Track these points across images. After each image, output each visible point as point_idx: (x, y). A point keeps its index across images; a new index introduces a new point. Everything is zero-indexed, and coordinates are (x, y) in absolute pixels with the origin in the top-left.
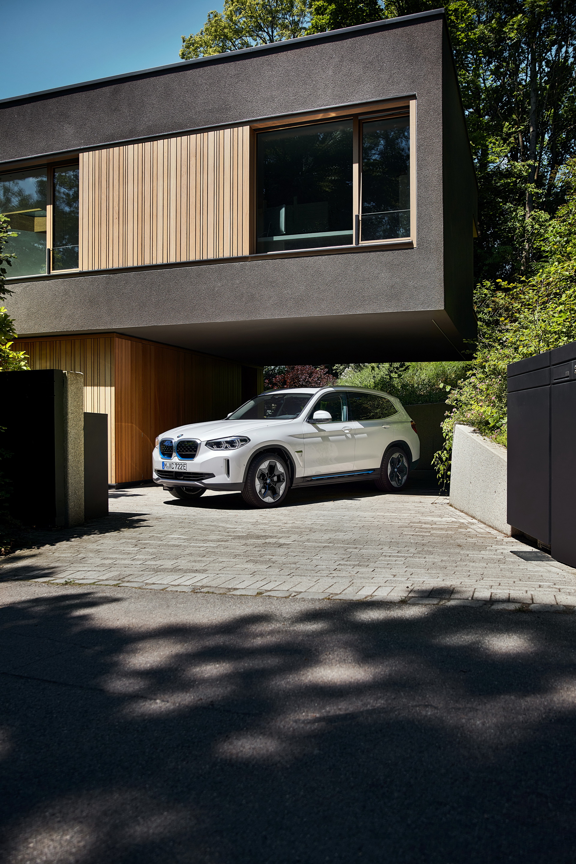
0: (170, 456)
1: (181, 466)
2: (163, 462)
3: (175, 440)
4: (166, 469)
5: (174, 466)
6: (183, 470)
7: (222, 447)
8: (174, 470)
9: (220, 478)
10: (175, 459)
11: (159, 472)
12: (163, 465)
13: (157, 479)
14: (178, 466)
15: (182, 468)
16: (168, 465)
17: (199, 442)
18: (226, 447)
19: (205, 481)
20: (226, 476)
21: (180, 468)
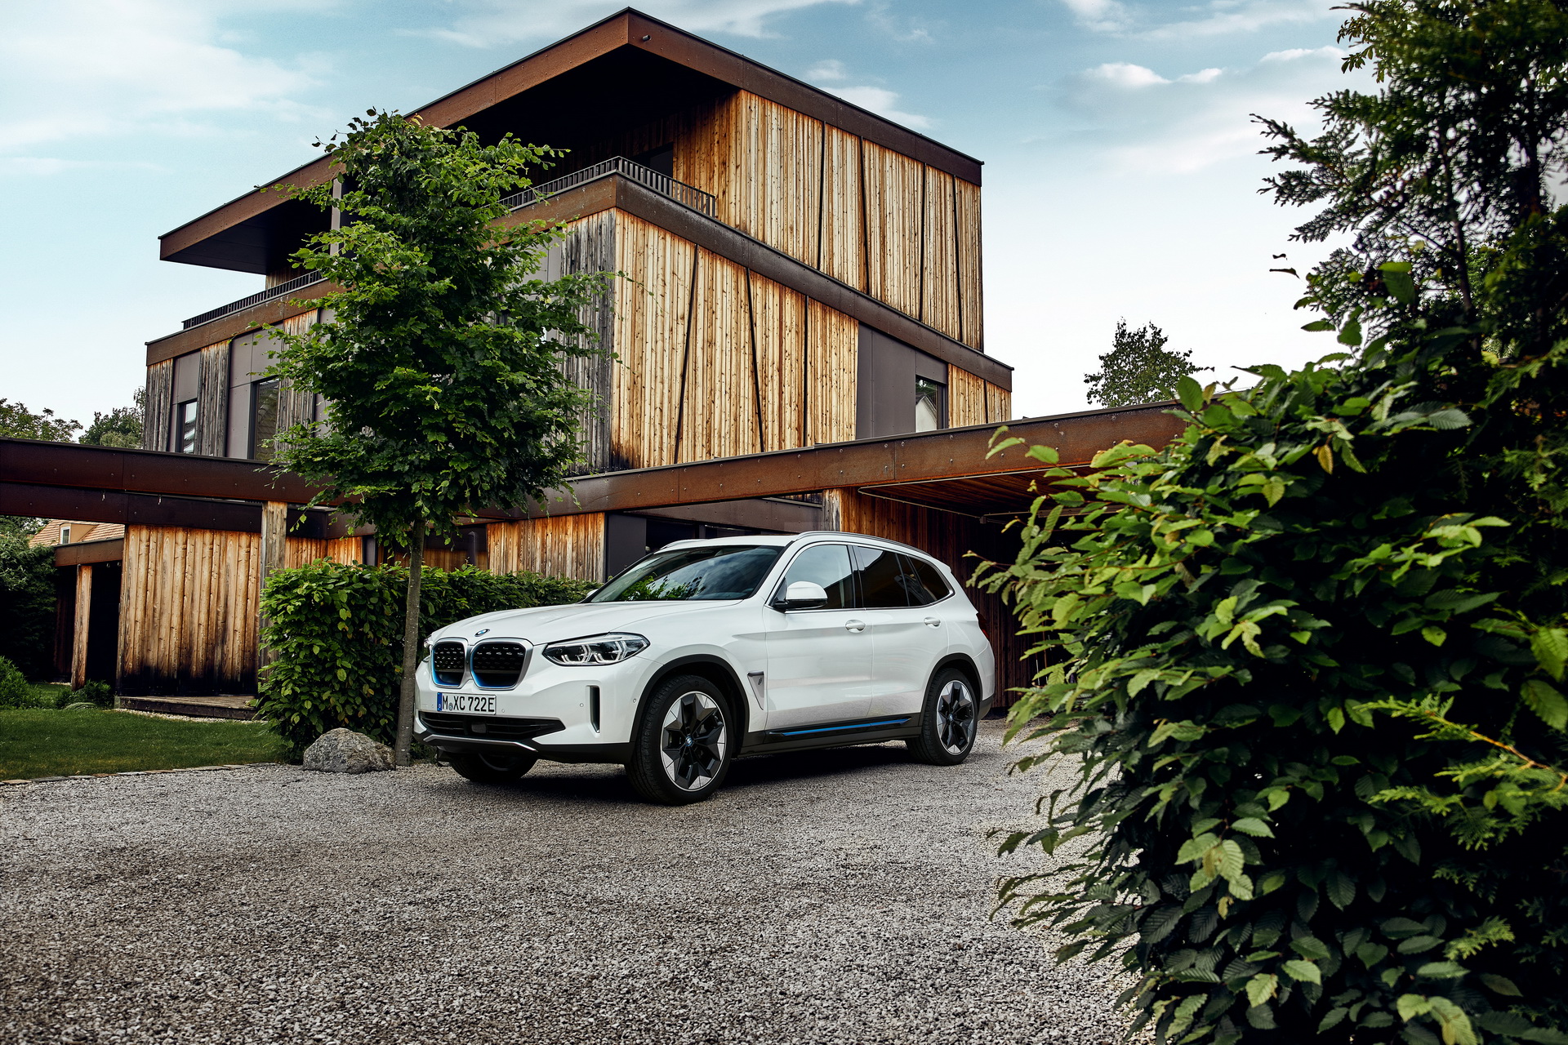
0: (456, 679)
1: (482, 703)
2: (440, 695)
3: (470, 644)
4: (445, 710)
5: (466, 703)
6: (487, 713)
7: (581, 658)
8: (466, 711)
9: (578, 732)
10: (470, 686)
11: (427, 717)
12: (439, 701)
13: (425, 734)
14: (475, 703)
15: (486, 708)
16: (451, 700)
17: (527, 646)
18: (593, 659)
19: (537, 740)
20: (590, 727)
21: (479, 708)
